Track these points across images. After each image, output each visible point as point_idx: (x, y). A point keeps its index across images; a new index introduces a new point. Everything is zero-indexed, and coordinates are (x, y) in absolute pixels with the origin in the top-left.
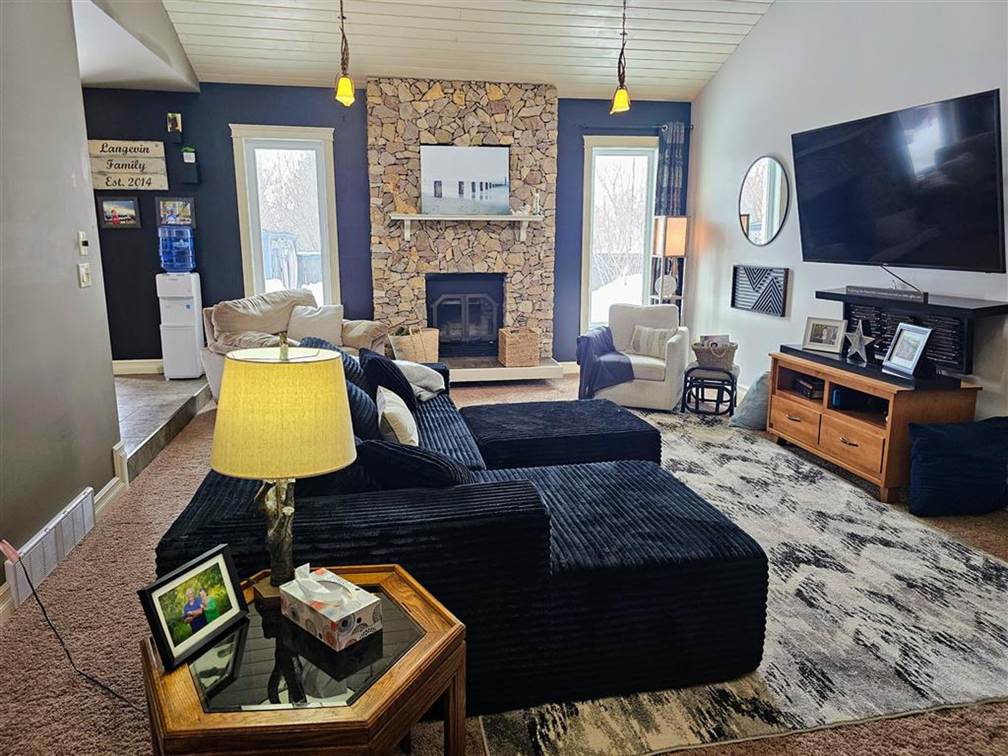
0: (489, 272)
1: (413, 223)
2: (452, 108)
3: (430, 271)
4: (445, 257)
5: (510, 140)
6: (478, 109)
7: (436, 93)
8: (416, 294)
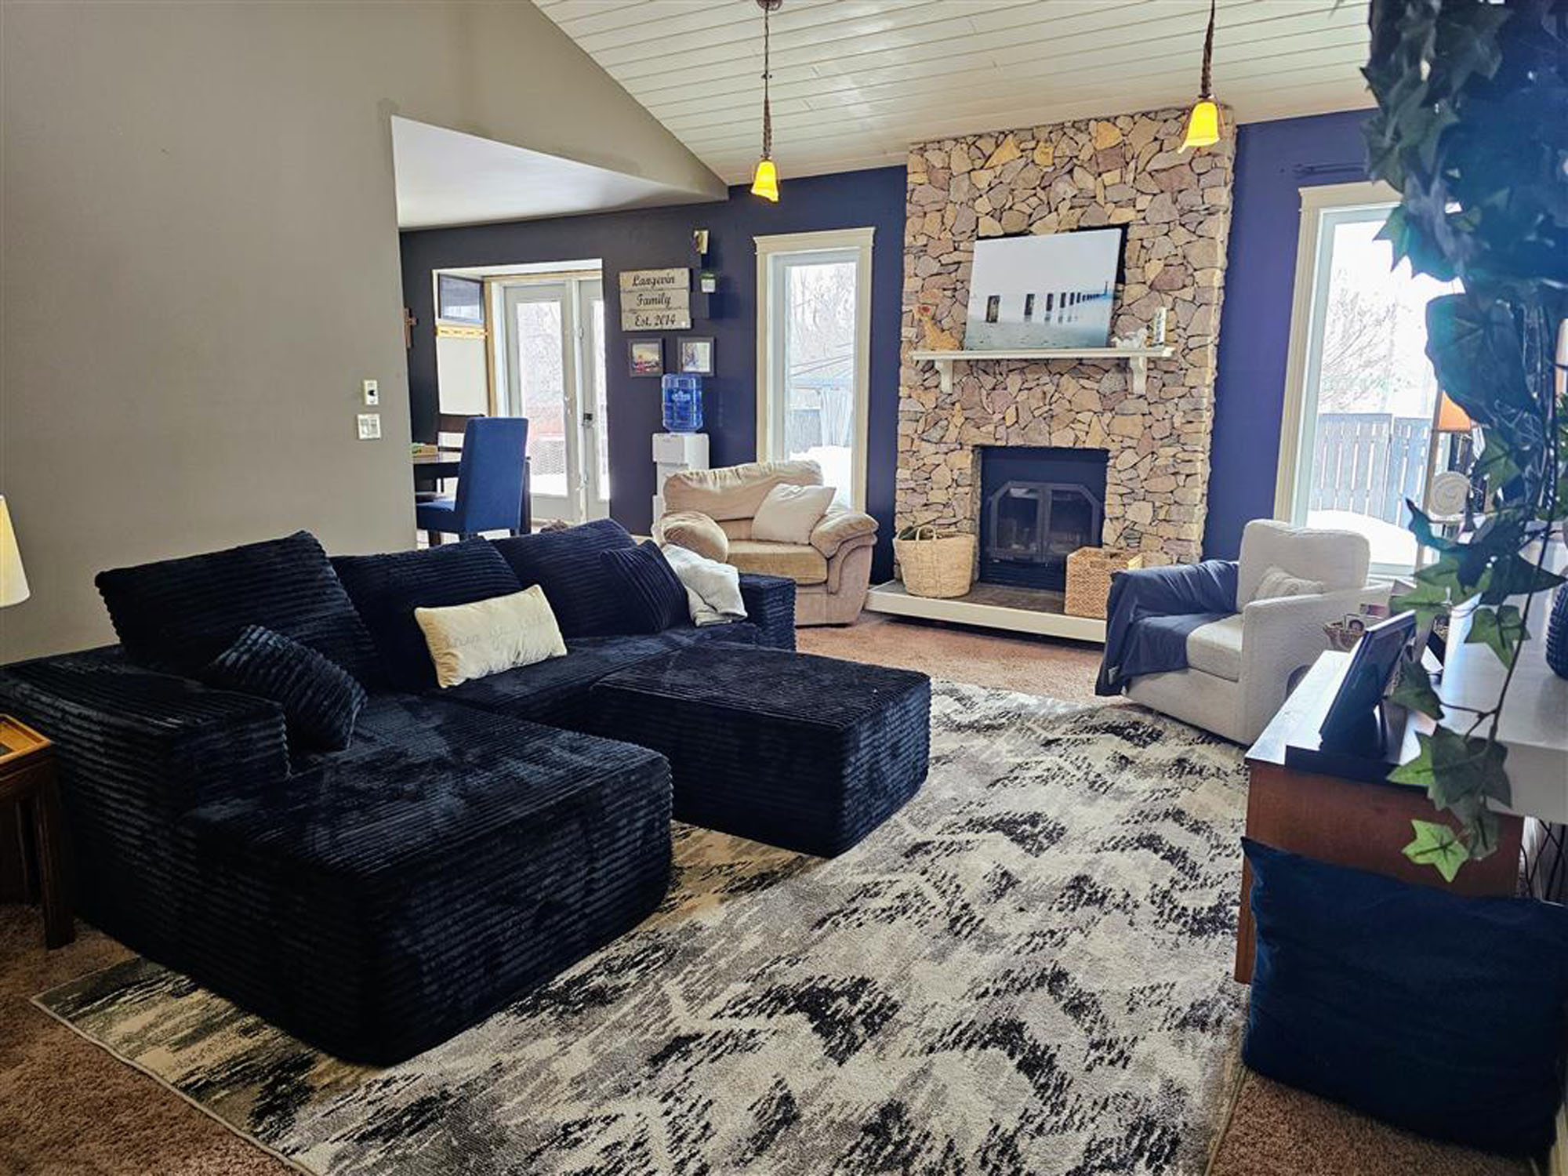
0: (1077, 446)
1: (958, 365)
2: (1032, 174)
3: (979, 441)
4: (1004, 418)
5: (1126, 215)
6: (1076, 168)
7: (1008, 153)
8: (955, 477)
